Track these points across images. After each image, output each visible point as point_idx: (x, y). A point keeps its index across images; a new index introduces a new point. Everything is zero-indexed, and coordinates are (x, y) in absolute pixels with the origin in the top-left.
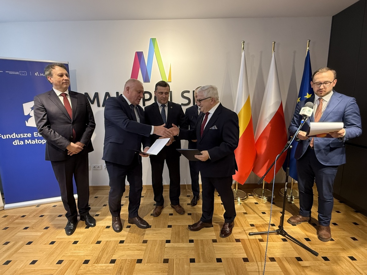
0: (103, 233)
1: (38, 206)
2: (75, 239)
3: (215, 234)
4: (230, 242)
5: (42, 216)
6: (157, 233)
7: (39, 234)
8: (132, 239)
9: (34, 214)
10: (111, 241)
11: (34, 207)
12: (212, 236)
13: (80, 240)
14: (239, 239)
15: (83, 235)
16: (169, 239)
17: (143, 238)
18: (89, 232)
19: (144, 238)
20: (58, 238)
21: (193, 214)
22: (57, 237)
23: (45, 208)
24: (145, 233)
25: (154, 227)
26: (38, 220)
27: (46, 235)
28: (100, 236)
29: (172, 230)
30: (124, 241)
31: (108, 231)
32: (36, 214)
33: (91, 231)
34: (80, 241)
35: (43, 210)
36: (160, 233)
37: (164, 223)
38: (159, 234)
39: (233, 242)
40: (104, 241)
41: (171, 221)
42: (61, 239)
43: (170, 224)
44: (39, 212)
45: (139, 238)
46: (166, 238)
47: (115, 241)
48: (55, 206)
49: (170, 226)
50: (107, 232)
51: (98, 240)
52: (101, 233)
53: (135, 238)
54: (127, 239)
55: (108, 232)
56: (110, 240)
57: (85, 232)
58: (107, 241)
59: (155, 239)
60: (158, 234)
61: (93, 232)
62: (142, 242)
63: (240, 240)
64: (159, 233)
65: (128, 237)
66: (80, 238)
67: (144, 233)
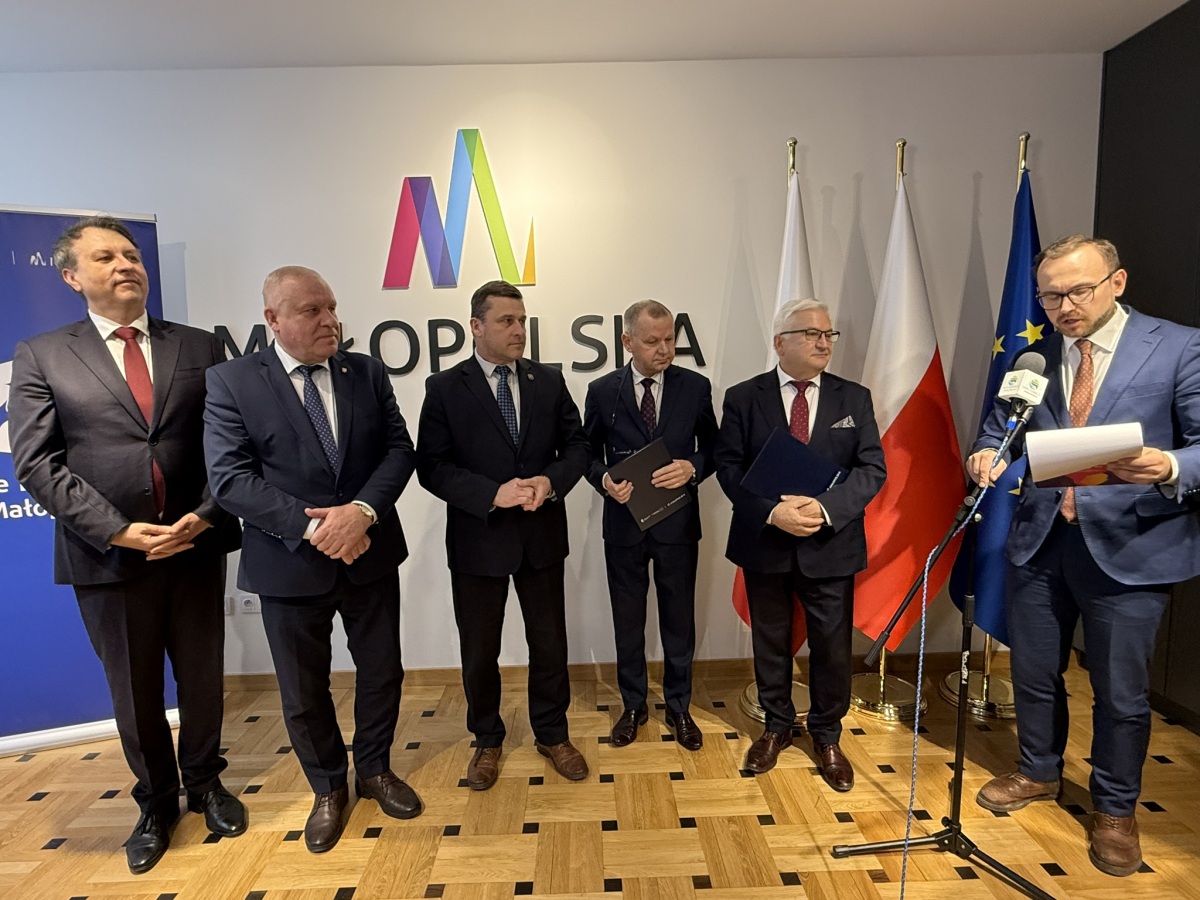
0: (273, 858)
1: (26, 757)
2: (163, 887)
3: (701, 854)
4: (762, 884)
5: (38, 797)
6: (481, 857)
7: (23, 868)
8: (385, 881)
9: (10, 788)
10: (303, 890)
11: (11, 763)
12: (692, 861)
13: (183, 890)
14: (795, 874)
15: (193, 870)
16: (527, 880)
17: (428, 878)
18: (219, 855)
19: (433, 875)
20: (95, 885)
21: (621, 777)
22: (92, 880)
23: (52, 765)
24: (434, 857)
25: (473, 832)
26: (24, 812)
27: (52, 871)
28: (259, 873)
29: (539, 844)
30: (354, 889)
31: (293, 850)
32: (17, 790)
33: (225, 851)
34: (181, 892)
35: (43, 771)
36: (495, 855)
37: (511, 815)
38: (491, 860)
39: (773, 884)
40: (277, 892)
41: (535, 806)
42: (107, 885)
43: (530, 819)
44: (30, 781)
45: (412, 874)
46: (518, 873)
47: (319, 890)
48: (91, 757)
49: (531, 828)
50: (290, 853)
51: (252, 890)
52: (267, 861)
53: (397, 878)
54: (364, 880)
55: (295, 853)
56: (300, 887)
57: (204, 858)
58: (289, 892)
59: (471, 880)
60: (487, 859)
61: (236, 857)
62: (424, 893)
63: (800, 876)
64: (488, 856)
65: (370, 872)
66: (182, 883)
67: (431, 855)
